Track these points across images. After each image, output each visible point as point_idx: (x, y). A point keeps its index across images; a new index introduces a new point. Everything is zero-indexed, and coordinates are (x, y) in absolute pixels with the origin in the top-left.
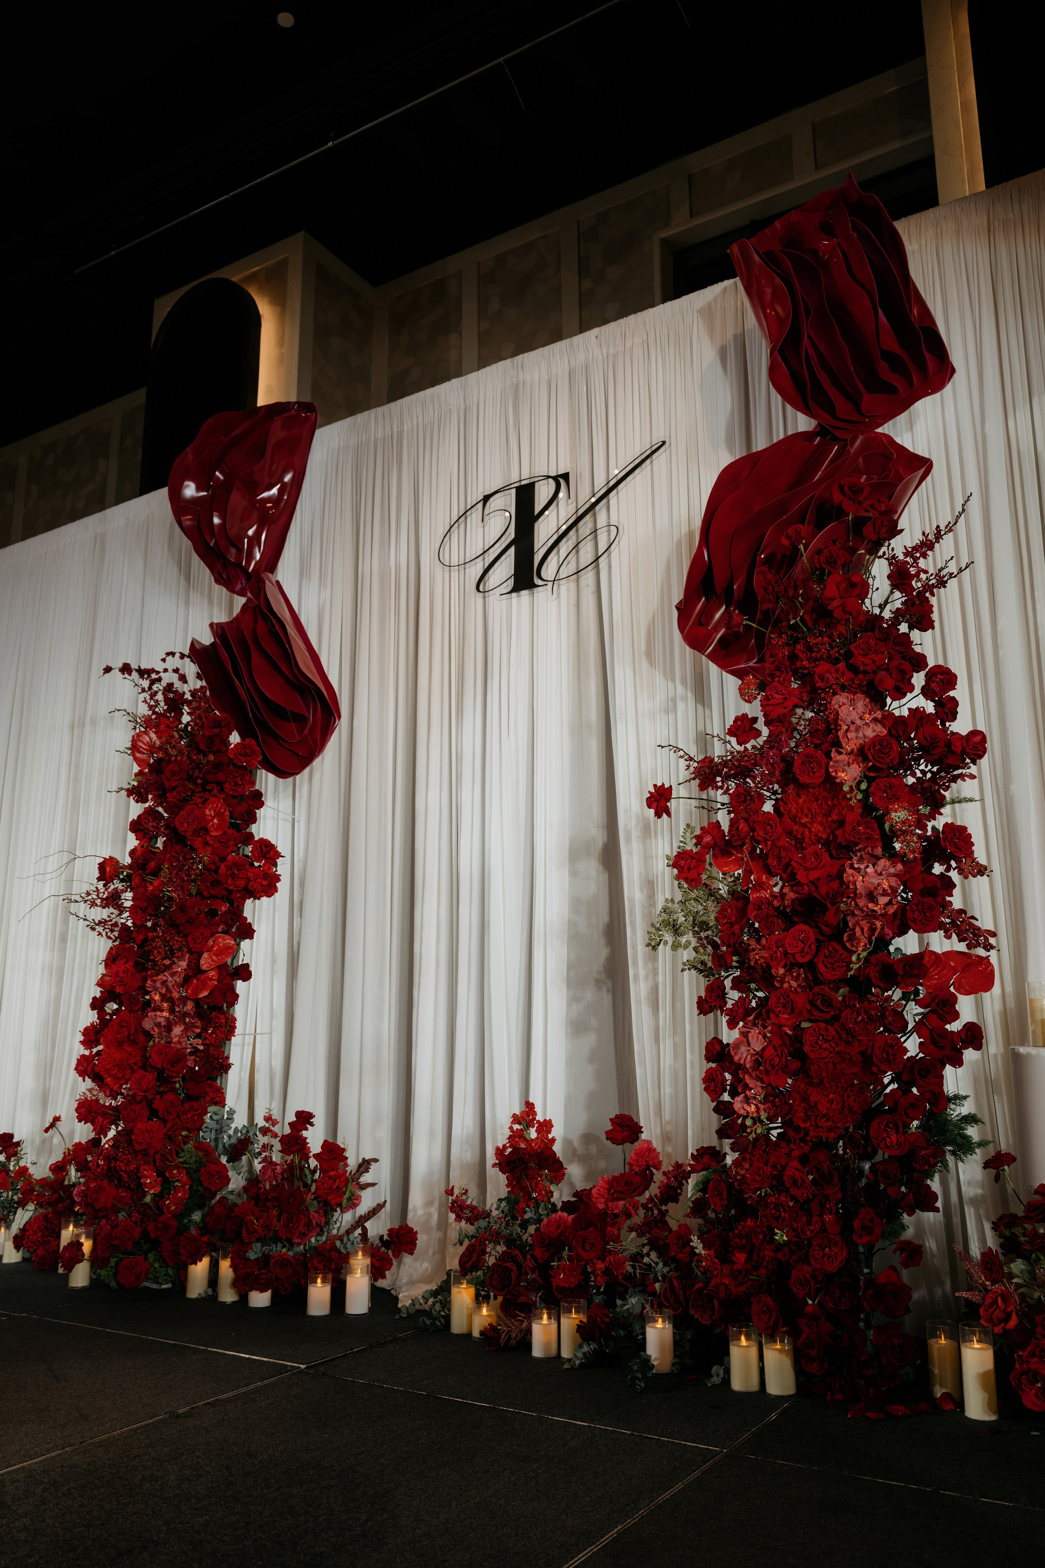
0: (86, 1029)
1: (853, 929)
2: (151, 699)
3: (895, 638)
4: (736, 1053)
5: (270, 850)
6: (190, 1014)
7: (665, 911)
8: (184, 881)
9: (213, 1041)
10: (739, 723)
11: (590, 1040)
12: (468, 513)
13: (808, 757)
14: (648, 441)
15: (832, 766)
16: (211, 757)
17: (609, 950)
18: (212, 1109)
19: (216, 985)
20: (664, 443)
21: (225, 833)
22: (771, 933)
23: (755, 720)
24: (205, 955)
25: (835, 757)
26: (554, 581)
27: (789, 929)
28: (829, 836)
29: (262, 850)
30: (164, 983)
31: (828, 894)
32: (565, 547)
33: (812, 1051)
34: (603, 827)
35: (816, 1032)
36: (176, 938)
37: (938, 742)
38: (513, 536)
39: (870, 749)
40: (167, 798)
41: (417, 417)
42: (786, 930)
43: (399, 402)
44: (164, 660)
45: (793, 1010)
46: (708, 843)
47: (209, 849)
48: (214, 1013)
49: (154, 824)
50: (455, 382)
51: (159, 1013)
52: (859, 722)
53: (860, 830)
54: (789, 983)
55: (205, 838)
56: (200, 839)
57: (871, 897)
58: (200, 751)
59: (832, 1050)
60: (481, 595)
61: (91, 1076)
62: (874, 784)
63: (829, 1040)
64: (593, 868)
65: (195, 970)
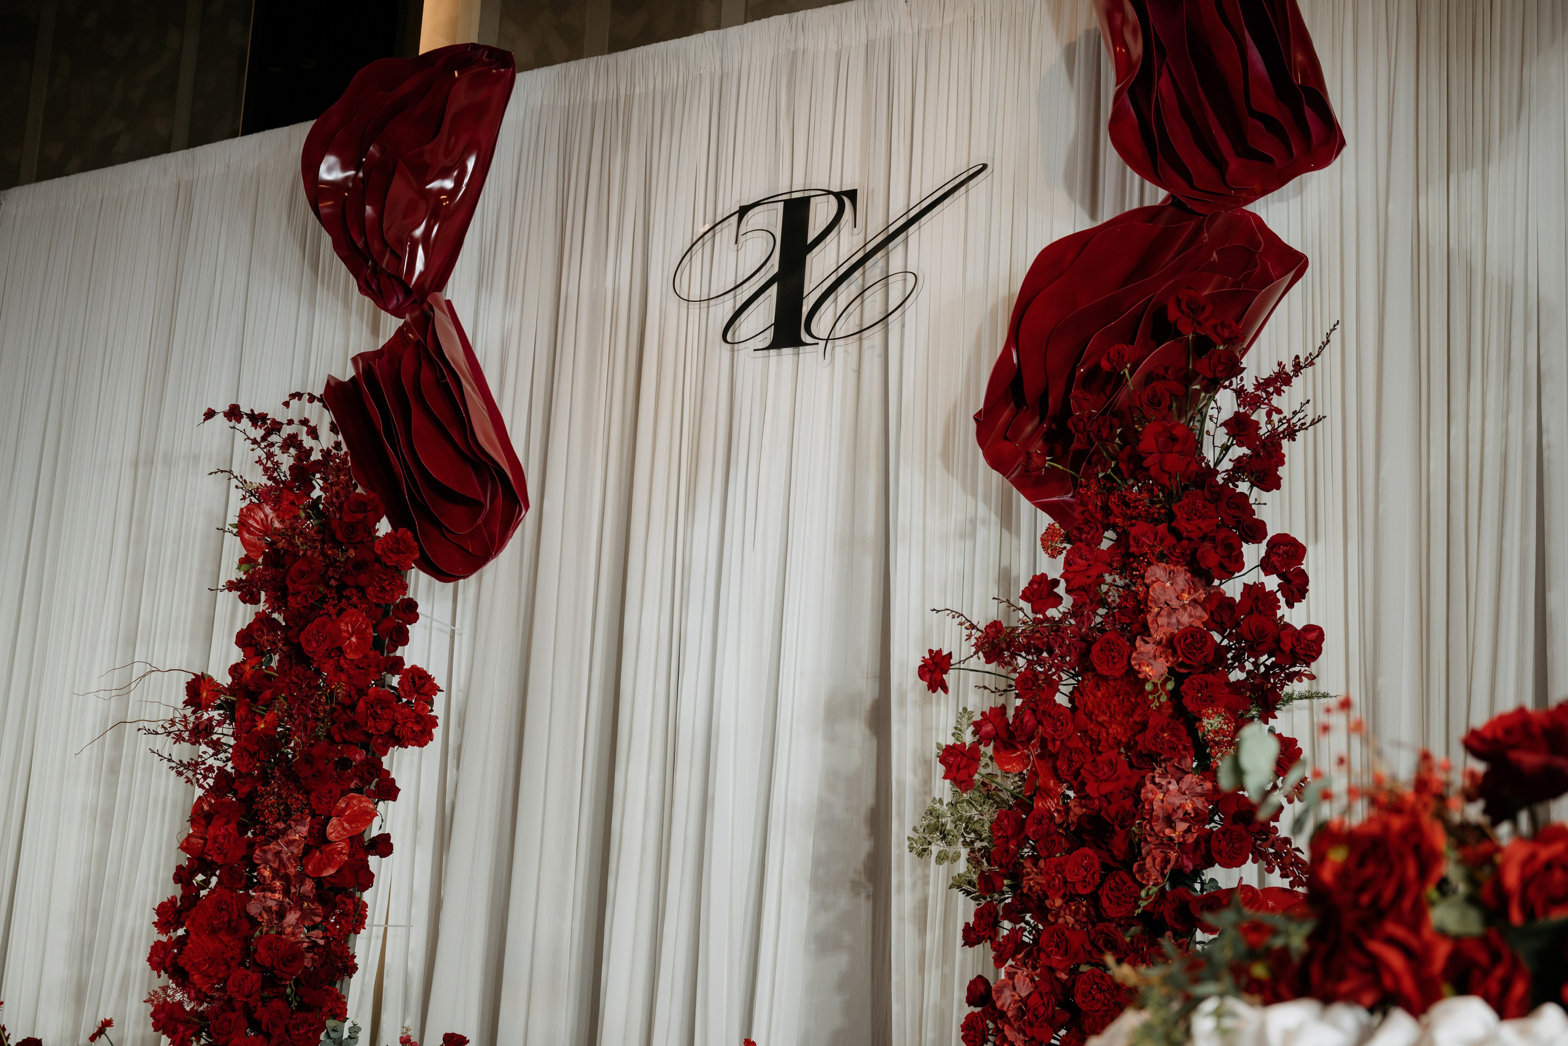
0: (162, 905)
1: (1144, 859)
2: (268, 458)
3: (1230, 498)
4: (998, 998)
5: (425, 683)
6: (310, 897)
7: (931, 813)
8: (308, 719)
9: (335, 933)
10: (1035, 586)
11: (841, 961)
12: (718, 228)
13: (1108, 643)
14: (965, 161)
15: (1135, 658)
16: (352, 553)
17: (872, 843)
18: (330, 1023)
19: (346, 861)
20: (985, 166)
21: (366, 656)
22: (1051, 855)
23: (1056, 583)
24: (334, 821)
25: (1140, 646)
26: (827, 340)
27: (1072, 852)
28: (1130, 740)
29: (414, 682)
30: (278, 854)
31: (1117, 813)
32: (845, 293)
33: (1083, 1002)
34: (875, 677)
35: (1089, 979)
36: (295, 795)
37: (1265, 636)
38: (776, 270)
39: (1179, 642)
40: (287, 601)
41: (655, 79)
42: (1069, 852)
43: (631, 51)
44: (286, 404)
45: (1066, 950)
46: (987, 733)
47: (344, 677)
48: (338, 897)
49: (270, 638)
50: (709, 35)
51: (269, 894)
52: (1175, 603)
53: (1164, 738)
54: (1065, 918)
55: (338, 661)
56: (331, 662)
57: (1169, 822)
58: (338, 544)
59: (1106, 1002)
60: (728, 346)
61: (170, 970)
62: (1187, 681)
63: (1104, 991)
64: (858, 732)
65: (318, 839)
